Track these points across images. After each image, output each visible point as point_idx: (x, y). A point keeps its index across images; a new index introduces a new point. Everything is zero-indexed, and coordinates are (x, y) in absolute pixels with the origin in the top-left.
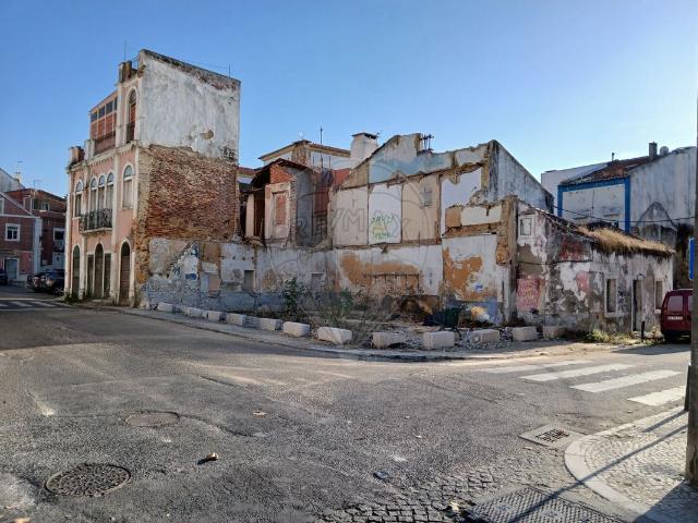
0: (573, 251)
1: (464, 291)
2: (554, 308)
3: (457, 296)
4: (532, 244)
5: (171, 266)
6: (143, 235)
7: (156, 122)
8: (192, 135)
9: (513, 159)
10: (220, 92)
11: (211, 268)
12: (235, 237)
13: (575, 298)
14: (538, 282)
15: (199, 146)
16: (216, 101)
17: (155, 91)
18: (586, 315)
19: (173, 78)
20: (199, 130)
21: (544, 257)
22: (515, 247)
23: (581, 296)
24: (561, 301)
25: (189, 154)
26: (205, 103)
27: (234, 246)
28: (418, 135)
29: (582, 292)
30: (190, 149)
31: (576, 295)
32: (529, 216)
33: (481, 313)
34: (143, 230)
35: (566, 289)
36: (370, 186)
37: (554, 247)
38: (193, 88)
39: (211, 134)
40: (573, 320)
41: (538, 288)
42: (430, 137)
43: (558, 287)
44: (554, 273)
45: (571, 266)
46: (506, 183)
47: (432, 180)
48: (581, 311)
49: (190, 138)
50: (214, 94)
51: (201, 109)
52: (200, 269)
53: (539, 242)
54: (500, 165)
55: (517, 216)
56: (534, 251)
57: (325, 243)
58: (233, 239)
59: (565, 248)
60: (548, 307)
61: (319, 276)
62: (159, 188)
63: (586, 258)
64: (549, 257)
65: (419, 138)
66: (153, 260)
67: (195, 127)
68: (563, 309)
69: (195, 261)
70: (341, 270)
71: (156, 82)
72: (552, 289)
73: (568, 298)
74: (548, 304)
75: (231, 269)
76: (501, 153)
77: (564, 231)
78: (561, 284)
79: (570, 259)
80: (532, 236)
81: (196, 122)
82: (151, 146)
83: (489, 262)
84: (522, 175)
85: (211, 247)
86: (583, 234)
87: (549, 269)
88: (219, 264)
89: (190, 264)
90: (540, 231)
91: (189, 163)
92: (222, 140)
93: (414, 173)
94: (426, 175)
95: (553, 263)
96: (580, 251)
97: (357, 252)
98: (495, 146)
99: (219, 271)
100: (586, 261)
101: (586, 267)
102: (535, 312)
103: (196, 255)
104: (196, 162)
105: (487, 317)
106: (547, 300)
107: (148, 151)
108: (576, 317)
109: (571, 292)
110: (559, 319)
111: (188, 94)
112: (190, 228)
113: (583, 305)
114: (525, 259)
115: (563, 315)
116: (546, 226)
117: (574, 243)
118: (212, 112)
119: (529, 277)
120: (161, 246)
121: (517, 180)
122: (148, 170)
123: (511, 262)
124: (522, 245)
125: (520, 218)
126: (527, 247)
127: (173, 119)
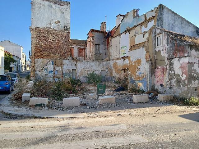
0: (179, 51)
1: (135, 75)
2: (170, 84)
3: (133, 78)
4: (161, 50)
5: (43, 68)
6: (33, 58)
7: (37, 20)
8: (51, 23)
9: (173, 12)
10: (62, 7)
11: (58, 68)
12: (69, 58)
13: (180, 78)
14: (164, 70)
15: (54, 26)
16: (60, 10)
17: (36, 9)
18: (186, 88)
19: (43, 4)
20: (54, 21)
21: (166, 56)
22: (154, 52)
23: (184, 77)
24: (173, 80)
25: (50, 29)
26: (56, 11)
27: (68, 61)
28: (134, 10)
29: (184, 75)
30: (51, 28)
31: (181, 76)
32: (160, 35)
33: (141, 86)
34: (34, 56)
35: (176, 73)
36: (120, 35)
37: (170, 50)
38: (51, 6)
39: (59, 22)
40: (180, 91)
41: (163, 73)
42: (138, 10)
43: (173, 72)
44: (171, 65)
45: (179, 60)
46: (169, 24)
47: (138, 27)
48: (183, 86)
49: (51, 24)
50: (59, 8)
51: (54, 13)
52: (54, 69)
53: (164, 49)
54: (164, 16)
55: (155, 36)
56: (162, 53)
57: (107, 58)
58: (68, 58)
59: (176, 50)
60: (168, 84)
61: (105, 70)
62: (39, 42)
63: (186, 55)
64: (169, 56)
65: (134, 11)
66: (36, 66)
67: (52, 20)
68: (175, 84)
69: (52, 66)
70: (113, 68)
71: (36, 6)
72: (170, 73)
73: (177, 79)
74: (168, 81)
75: (67, 69)
76: (165, 10)
77: (175, 40)
78: (174, 71)
79: (178, 56)
80: (161, 46)
81: (53, 18)
82: (36, 28)
83: (144, 61)
84: (180, 20)
85: (58, 61)
86: (185, 41)
87: (168, 62)
88: (62, 67)
89: (50, 67)
90: (165, 42)
91: (50, 33)
92: (63, 24)
93: (133, 26)
94: (136, 26)
95: (170, 59)
96: (183, 51)
97: (117, 61)
98: (161, 7)
99: (62, 69)
100: (186, 57)
101: (186, 60)
102: (162, 86)
103: (53, 64)
104: (53, 32)
105: (143, 88)
106: (168, 80)
107: (34, 30)
108: (181, 89)
109: (178, 75)
110: (172, 90)
111: (49, 9)
112: (51, 55)
113: (184, 82)
114: (158, 58)
115: (175, 88)
116: (168, 39)
117: (180, 46)
118: (59, 14)
119: (160, 67)
120: (39, 61)
121: (176, 23)
122: (35, 36)
123: (151, 60)
124: (157, 51)
125: (156, 37)
126: (159, 51)
127: (43, 18)
